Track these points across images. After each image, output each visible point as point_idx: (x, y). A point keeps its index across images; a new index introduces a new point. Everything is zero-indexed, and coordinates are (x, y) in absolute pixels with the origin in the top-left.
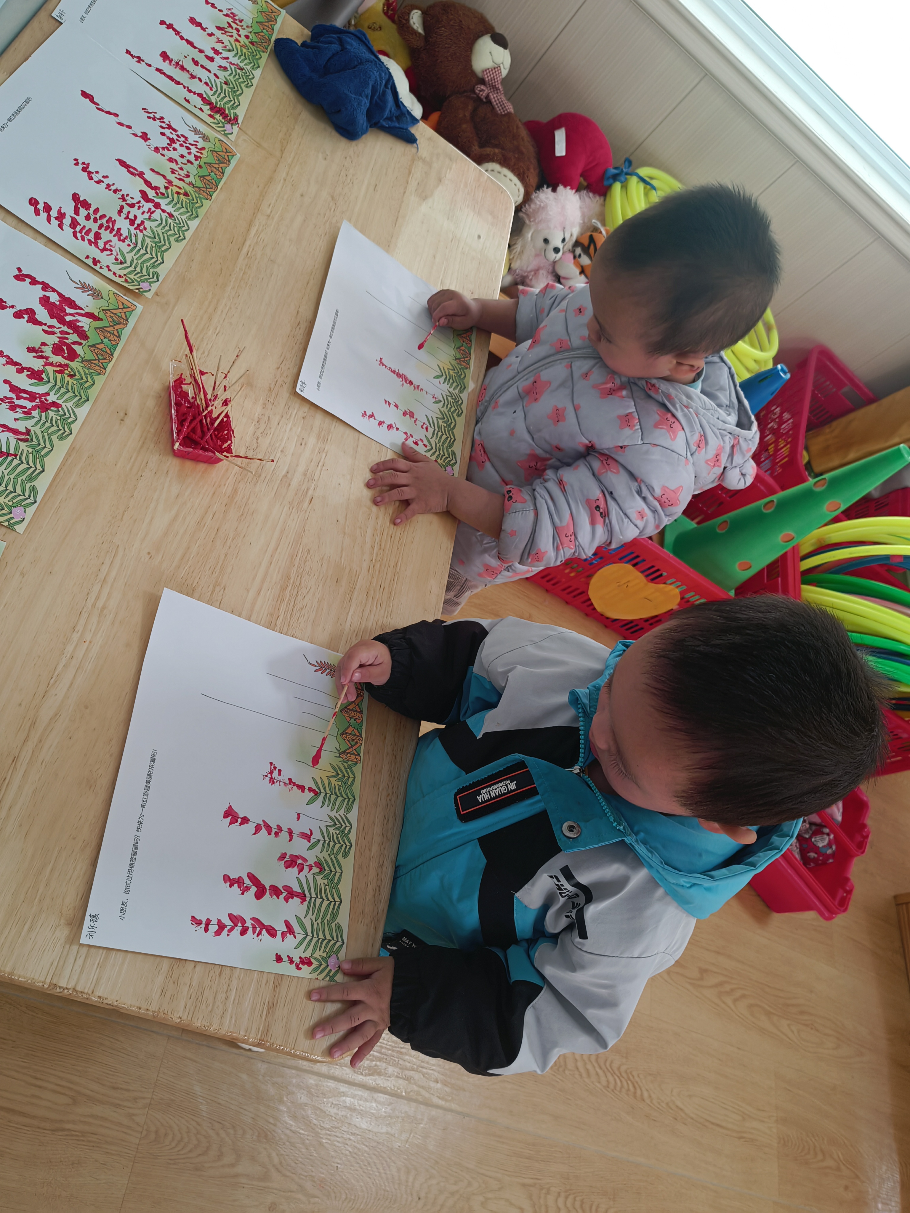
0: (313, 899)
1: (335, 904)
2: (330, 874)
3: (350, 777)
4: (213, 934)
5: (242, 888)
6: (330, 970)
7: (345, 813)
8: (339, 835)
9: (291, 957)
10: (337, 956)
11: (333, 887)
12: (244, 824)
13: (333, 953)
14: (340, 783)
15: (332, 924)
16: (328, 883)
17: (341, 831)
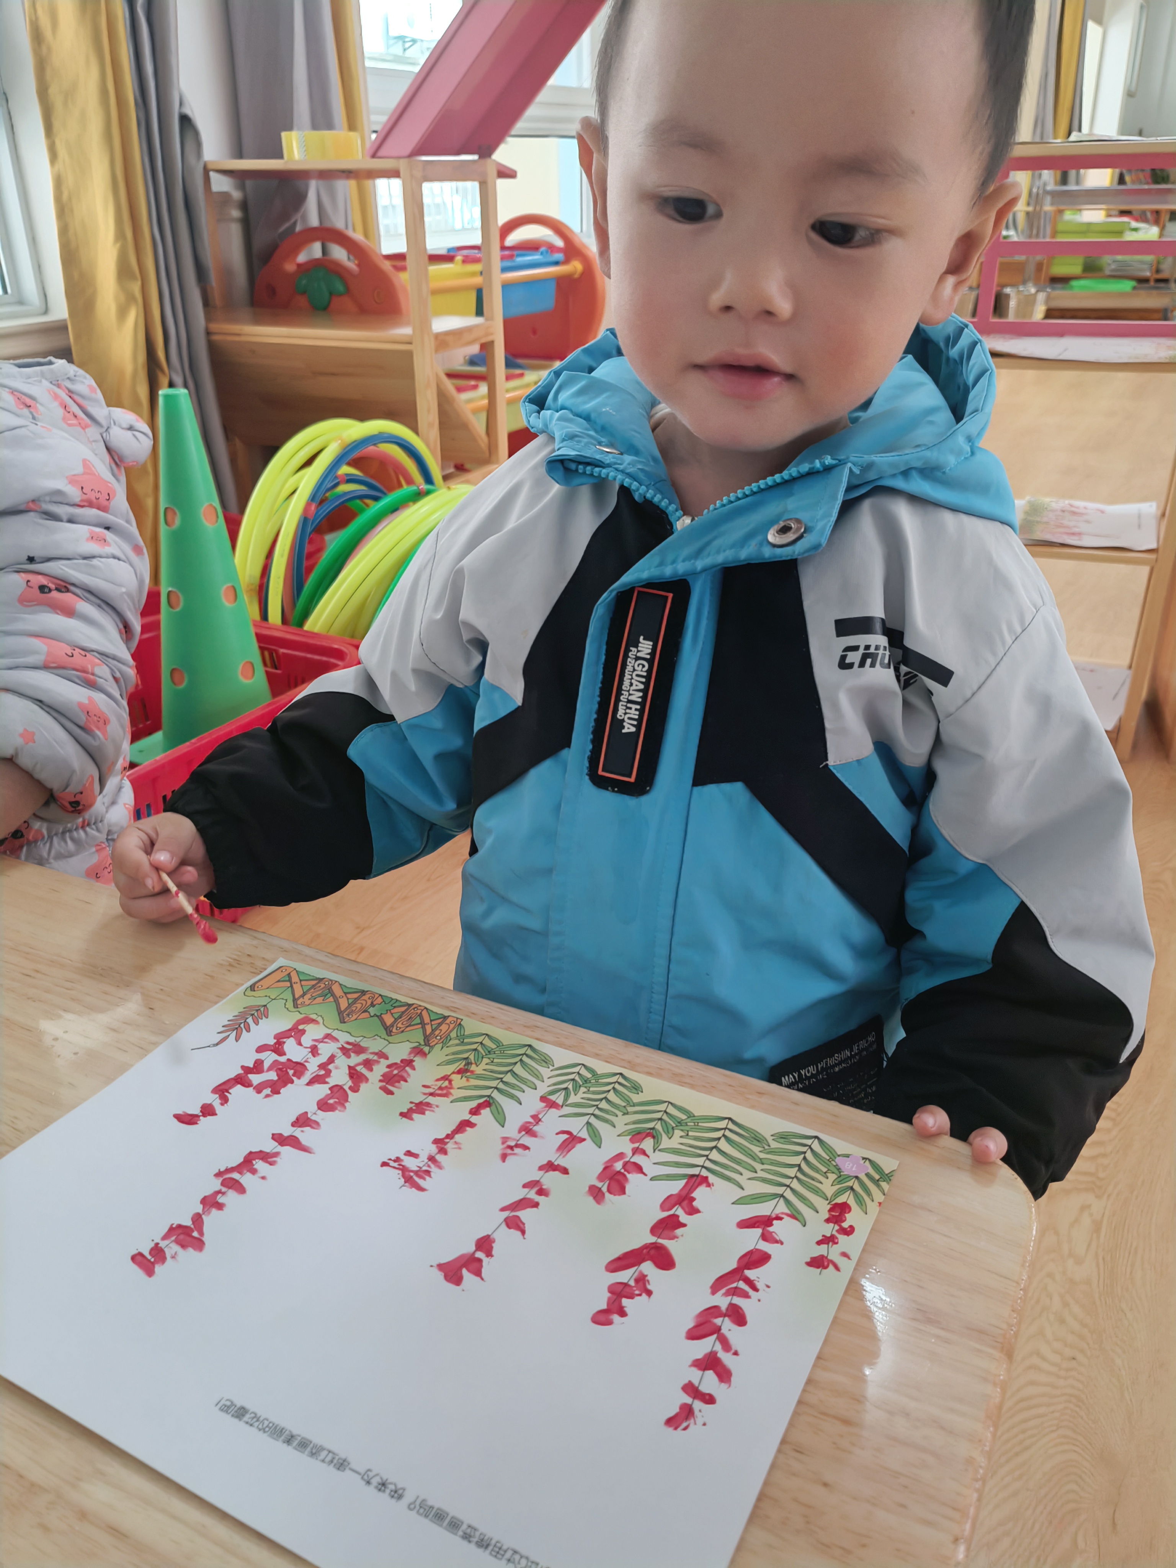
0: (708, 1164)
1: (731, 1130)
2: (665, 1122)
3: (483, 1042)
4: (724, 1386)
5: (637, 1292)
6: (867, 1175)
7: (549, 1068)
8: (591, 1089)
9: (820, 1238)
10: (839, 1156)
11: (695, 1125)
12: (492, 1248)
13: (833, 1160)
14: (486, 1060)
15: (772, 1147)
16: (682, 1130)
17: (583, 1084)
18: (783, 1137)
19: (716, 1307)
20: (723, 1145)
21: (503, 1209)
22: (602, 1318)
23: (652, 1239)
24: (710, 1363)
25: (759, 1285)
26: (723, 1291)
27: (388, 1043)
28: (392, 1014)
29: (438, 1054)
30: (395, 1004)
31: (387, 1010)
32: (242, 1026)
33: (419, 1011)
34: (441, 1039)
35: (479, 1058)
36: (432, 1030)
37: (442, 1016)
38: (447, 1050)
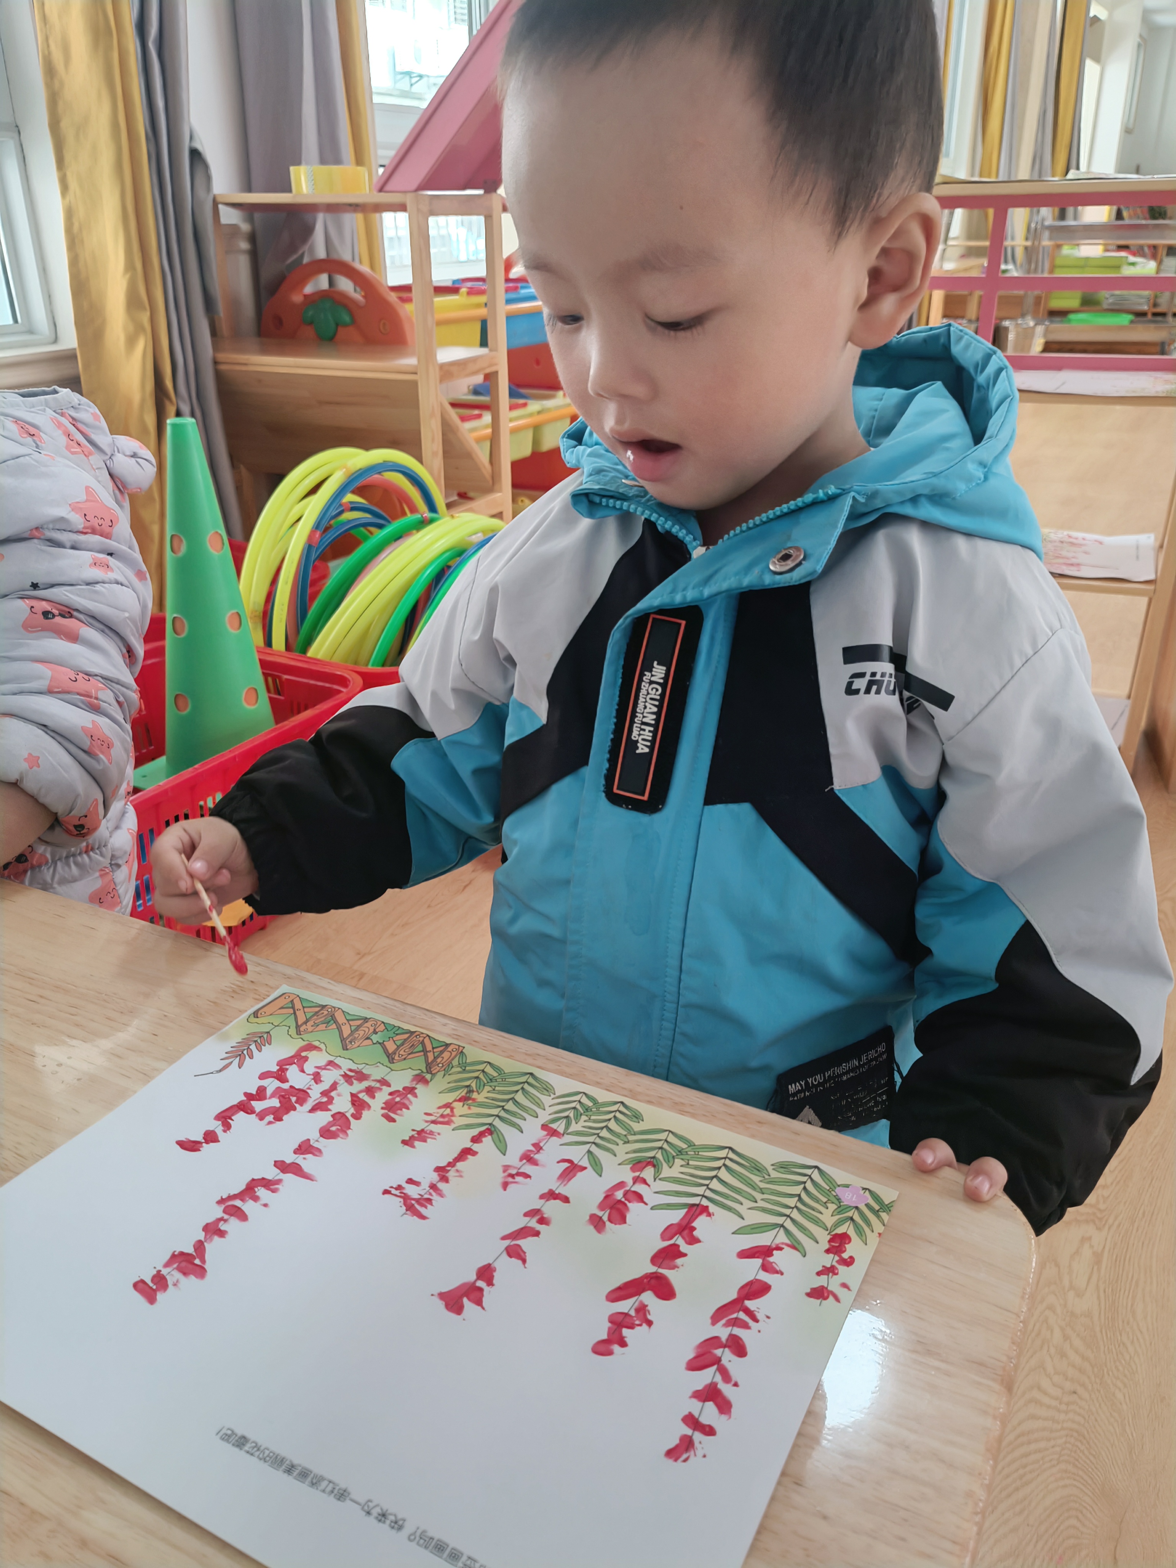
0: (708, 1194)
1: (731, 1160)
2: (666, 1150)
3: (485, 1070)
4: (724, 1417)
5: (637, 1322)
6: (867, 1205)
7: (550, 1096)
8: (593, 1117)
9: (820, 1268)
10: (839, 1186)
11: (695, 1154)
12: (493, 1277)
13: (833, 1190)
14: (487, 1088)
15: (772, 1176)
16: (682, 1159)
17: (584, 1112)
18: (783, 1166)
19: (716, 1338)
20: (723, 1174)
21: (504, 1238)
22: (602, 1348)
23: (653, 1269)
24: (710, 1394)
25: (759, 1316)
26: (723, 1321)
27: (390, 1070)
28: (394, 1041)
29: (440, 1082)
30: (398, 1031)
31: (389, 1038)
32: (245, 1052)
33: (421, 1039)
34: (443, 1066)
35: (481, 1086)
36: (435, 1058)
37: (444, 1044)
38: (448, 1078)
